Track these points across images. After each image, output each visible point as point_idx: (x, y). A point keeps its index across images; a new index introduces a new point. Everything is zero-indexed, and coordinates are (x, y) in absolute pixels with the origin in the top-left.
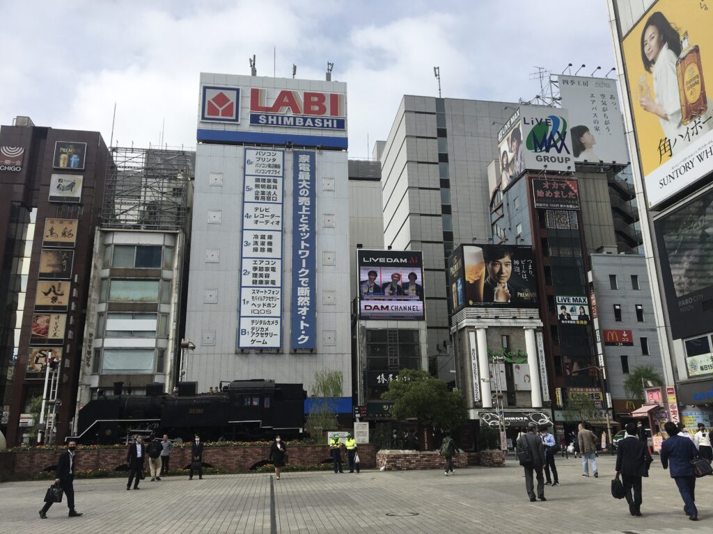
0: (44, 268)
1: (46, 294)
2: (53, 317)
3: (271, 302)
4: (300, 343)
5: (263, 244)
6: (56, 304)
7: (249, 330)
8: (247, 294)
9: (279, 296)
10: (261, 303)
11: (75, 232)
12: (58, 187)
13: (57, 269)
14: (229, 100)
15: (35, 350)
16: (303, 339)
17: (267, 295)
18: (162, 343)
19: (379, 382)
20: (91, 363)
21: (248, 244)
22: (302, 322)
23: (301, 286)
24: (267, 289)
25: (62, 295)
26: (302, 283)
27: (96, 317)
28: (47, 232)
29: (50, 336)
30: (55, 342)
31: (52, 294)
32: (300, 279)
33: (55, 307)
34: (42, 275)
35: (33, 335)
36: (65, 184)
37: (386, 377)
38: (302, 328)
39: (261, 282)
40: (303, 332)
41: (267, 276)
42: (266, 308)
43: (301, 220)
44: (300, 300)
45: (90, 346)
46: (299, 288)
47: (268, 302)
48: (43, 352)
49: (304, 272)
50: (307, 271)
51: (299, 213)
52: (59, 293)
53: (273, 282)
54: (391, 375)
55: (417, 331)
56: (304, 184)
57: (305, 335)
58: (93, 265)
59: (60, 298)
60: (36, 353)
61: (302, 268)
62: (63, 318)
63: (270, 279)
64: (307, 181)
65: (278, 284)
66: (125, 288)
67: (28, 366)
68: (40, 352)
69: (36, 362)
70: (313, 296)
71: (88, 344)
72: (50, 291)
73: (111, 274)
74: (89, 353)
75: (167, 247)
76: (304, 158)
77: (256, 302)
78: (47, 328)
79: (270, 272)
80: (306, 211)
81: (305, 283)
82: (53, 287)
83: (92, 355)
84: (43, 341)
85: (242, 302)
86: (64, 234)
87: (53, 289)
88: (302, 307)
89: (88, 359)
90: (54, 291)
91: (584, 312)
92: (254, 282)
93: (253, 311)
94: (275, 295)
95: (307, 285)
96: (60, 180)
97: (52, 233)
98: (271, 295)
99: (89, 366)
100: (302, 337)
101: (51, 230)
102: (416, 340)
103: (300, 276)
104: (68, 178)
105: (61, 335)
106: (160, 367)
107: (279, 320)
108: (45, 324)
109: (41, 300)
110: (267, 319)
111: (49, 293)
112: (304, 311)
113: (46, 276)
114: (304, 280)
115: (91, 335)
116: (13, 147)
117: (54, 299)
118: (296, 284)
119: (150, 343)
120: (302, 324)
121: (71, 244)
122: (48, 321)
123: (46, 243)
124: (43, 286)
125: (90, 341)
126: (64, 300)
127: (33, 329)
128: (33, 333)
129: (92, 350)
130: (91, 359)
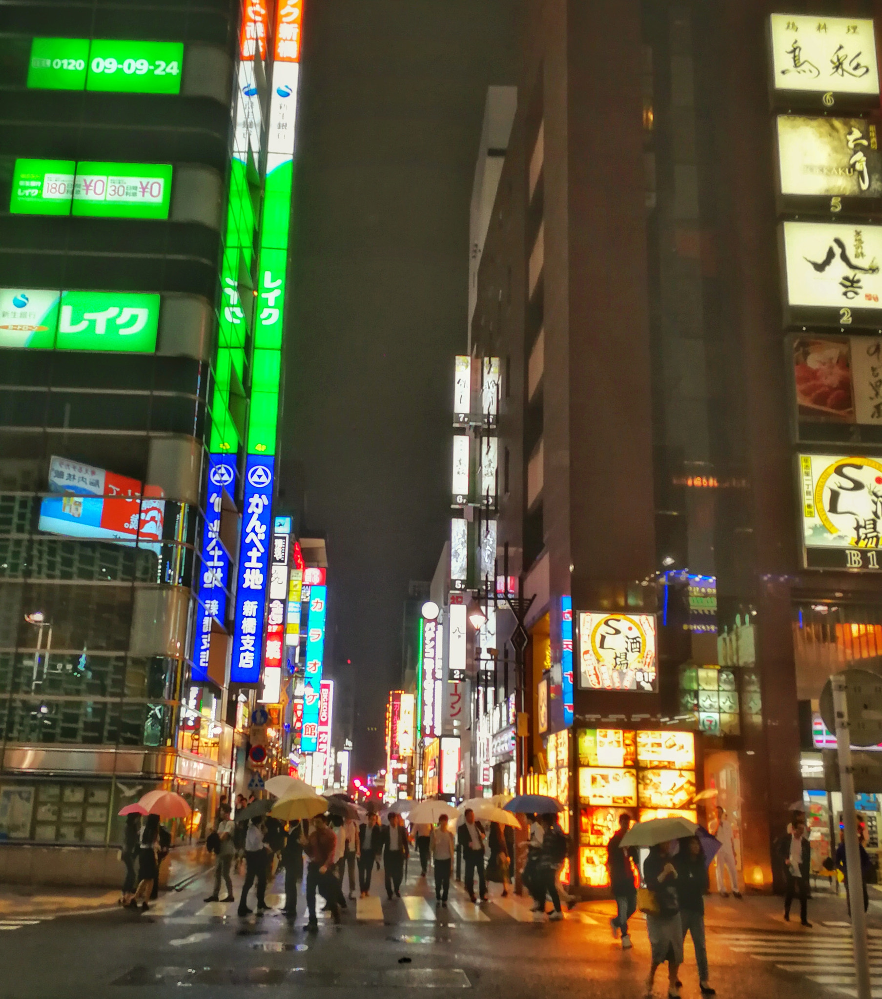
0: (797, 177)
1: (820, 267)
2: (859, 346)
6: (860, 301)
11: (871, 61)
13: (841, 183)
15: (821, 463)
25: (873, 271)
28: (779, 58)
29: (863, 416)
31: (838, 269)
33: (859, 314)
34: (796, 201)
35: (806, 410)
52: (864, 263)
59: (868, 283)
67: (809, 524)
72: (831, 254)
78: (847, 386)
82: (838, 242)
84: (844, 430)
86: (838, 65)
90: (844, 257)
97: (797, 63)
101: (794, 51)
108: (838, 371)
109: (807, 288)
111: (828, 261)
113: (809, 208)
117: (850, 284)
121: (868, 100)
122: (845, 362)
123: (787, 96)
124: (803, 240)
127: (798, 388)
128: (801, 400)
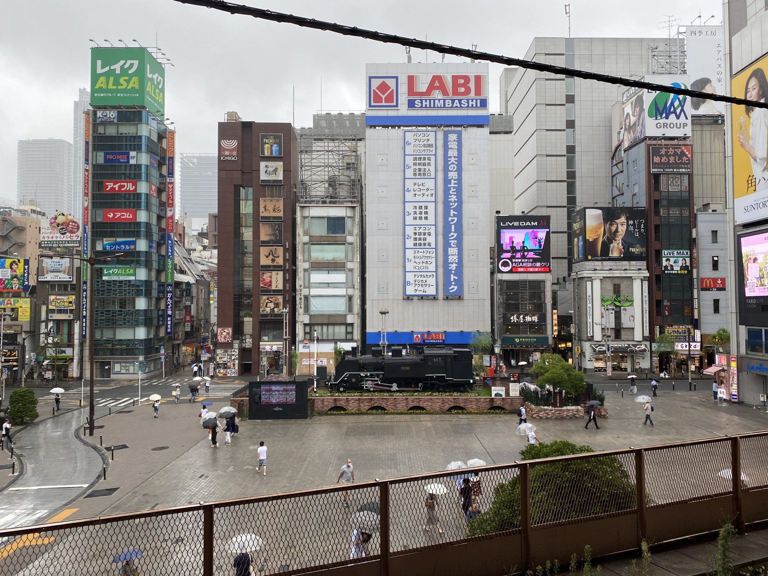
0: (264, 237)
1: (267, 257)
2: (274, 273)
3: (428, 260)
4: (451, 291)
5: (421, 213)
6: (275, 264)
7: (412, 282)
8: (410, 254)
9: (434, 255)
10: (421, 261)
11: (282, 208)
12: (266, 172)
13: (273, 238)
14: (390, 88)
15: (265, 297)
16: (453, 289)
17: (425, 255)
18: (350, 292)
19: (512, 321)
20: (303, 306)
21: (409, 214)
22: (452, 275)
23: (451, 247)
24: (425, 250)
25: (278, 257)
26: (452, 245)
27: (302, 273)
28: (262, 209)
29: (273, 287)
30: (277, 292)
31: (271, 257)
32: (450, 241)
33: (275, 266)
34: (263, 242)
35: (262, 287)
36: (270, 169)
37: (518, 317)
38: (452, 280)
39: (420, 245)
40: (453, 283)
41: (425, 239)
42: (424, 265)
43: (451, 192)
44: (450, 258)
45: (301, 294)
46: (449, 249)
47: (426, 260)
48: (270, 299)
49: (453, 236)
50: (456, 235)
51: (449, 186)
52: (276, 255)
53: (429, 244)
54: (521, 316)
55: (544, 282)
56: (453, 160)
57: (454, 285)
58: (297, 234)
59: (277, 259)
60: (265, 300)
61: (451, 232)
62: (281, 273)
63: (427, 242)
64: (455, 157)
65: (433, 246)
66: (321, 251)
67: (261, 309)
68: (268, 299)
69: (266, 307)
70: (460, 254)
71: (299, 293)
72: (270, 254)
73: (310, 241)
74: (301, 299)
75: (349, 217)
76: (453, 137)
77: (417, 260)
78: (271, 282)
79: (427, 236)
80: (455, 184)
81: (454, 244)
83: (303, 300)
84: (269, 291)
85: (407, 260)
86: (274, 210)
87: (271, 253)
88: (452, 263)
89: (300, 304)
90: (272, 254)
91: (686, 263)
92: (415, 245)
93: (415, 267)
94: (431, 255)
95: (455, 246)
96: (266, 166)
97: (265, 210)
98: (428, 255)
99: (302, 308)
100: (453, 287)
101: (265, 207)
102: (542, 289)
103: (450, 238)
104: (272, 165)
105: (281, 287)
106: (350, 310)
107: (434, 274)
108: (269, 279)
109: (264, 261)
110: (425, 274)
111: (269, 255)
112: (453, 267)
113: (265, 243)
114: (453, 241)
115: (301, 286)
116: (229, 140)
117: (273, 260)
118: (447, 245)
119: (342, 292)
120: (452, 277)
121: (280, 218)
122: (271, 277)
123: (263, 218)
124: (264, 251)
125: (301, 290)
126: (280, 261)
127: (261, 282)
128: (262, 285)
129: (302, 297)
130: (302, 303)
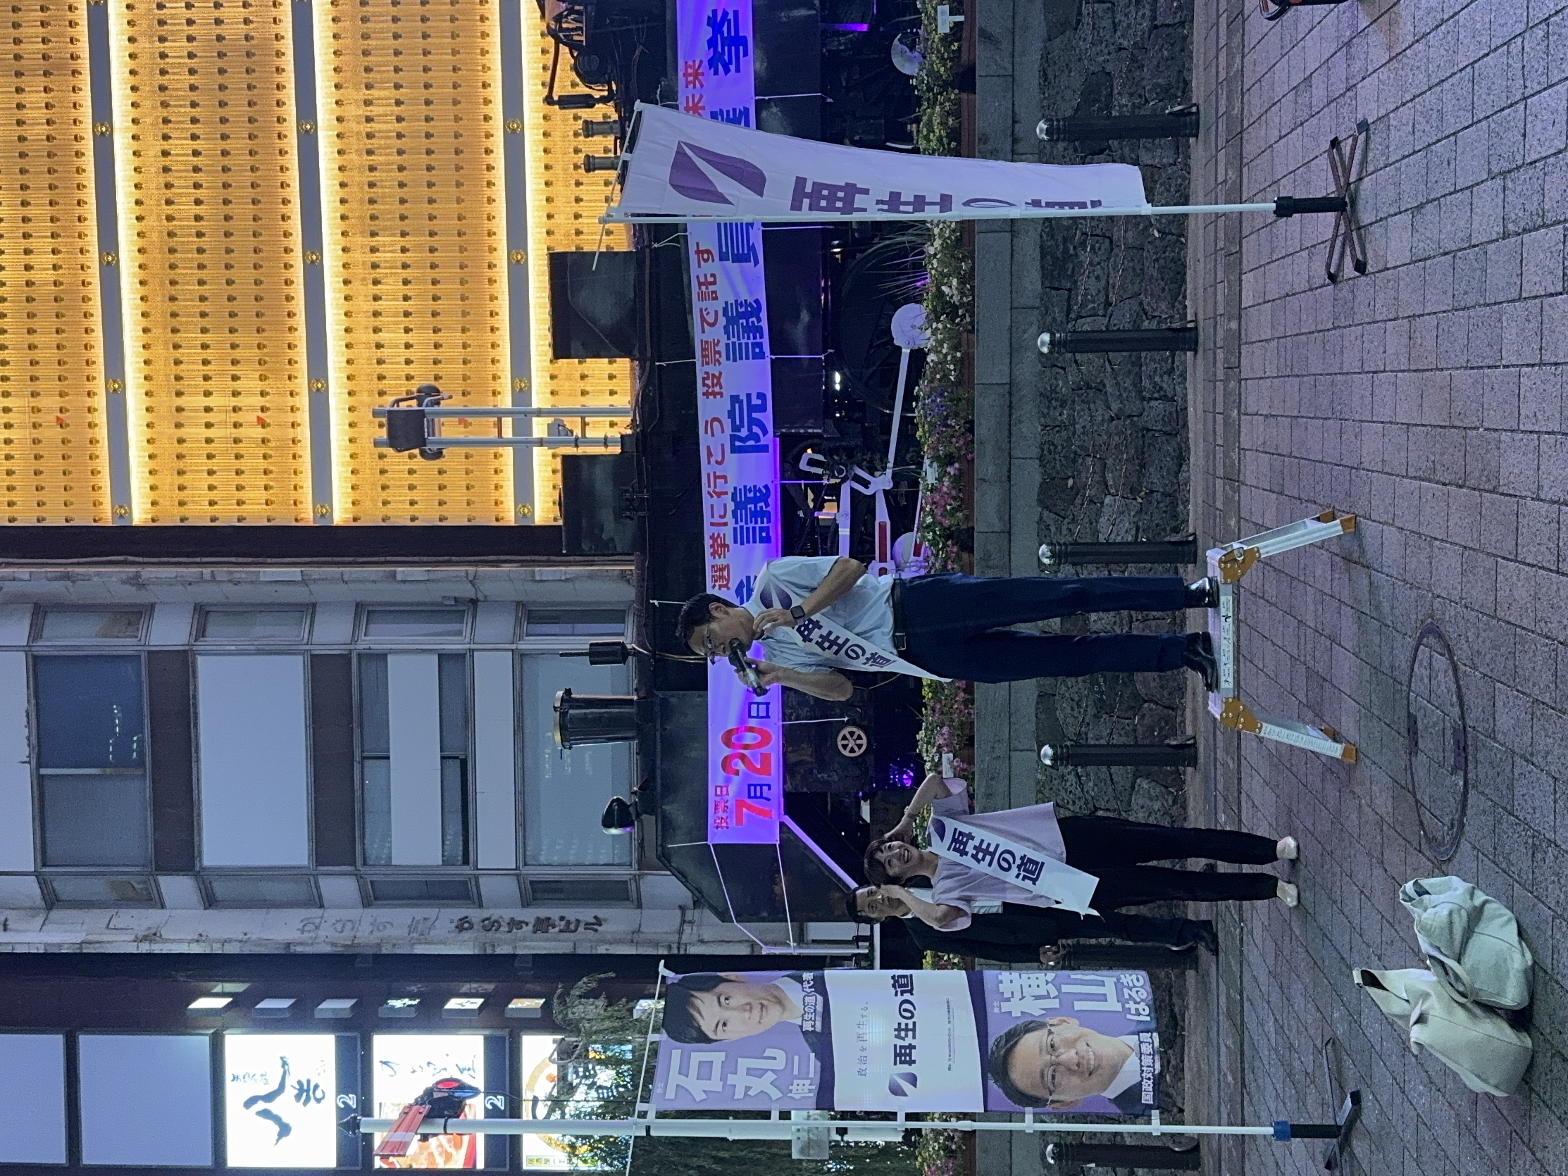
1: (285, 1130)
2: (384, 1087)
6: (328, 1083)
20: (586, 914)
25: (284, 1063)
27: (383, 916)
30: (500, 1067)
45: (515, 924)
59: (301, 1072)
62: (386, 1045)
73: (184, 868)
74: (542, 925)
82: (251, 1102)
83: (553, 912)
87: (263, 1104)
89: (571, 926)
90: (269, 1097)
99: (599, 922)
105: (469, 1045)
109: (313, 1145)
111: (277, 1119)
115: (463, 925)
117: (305, 1092)
119: (492, 672)
124: (250, 1147)
125: (491, 925)
126: (310, 1052)
129: (530, 915)
130: (572, 913)
